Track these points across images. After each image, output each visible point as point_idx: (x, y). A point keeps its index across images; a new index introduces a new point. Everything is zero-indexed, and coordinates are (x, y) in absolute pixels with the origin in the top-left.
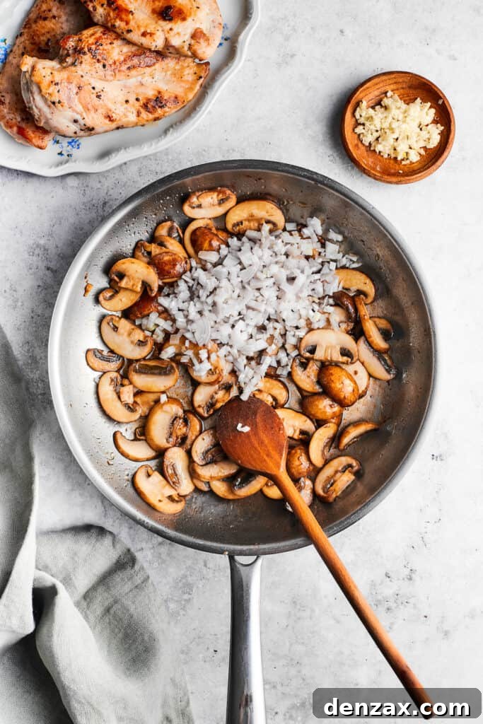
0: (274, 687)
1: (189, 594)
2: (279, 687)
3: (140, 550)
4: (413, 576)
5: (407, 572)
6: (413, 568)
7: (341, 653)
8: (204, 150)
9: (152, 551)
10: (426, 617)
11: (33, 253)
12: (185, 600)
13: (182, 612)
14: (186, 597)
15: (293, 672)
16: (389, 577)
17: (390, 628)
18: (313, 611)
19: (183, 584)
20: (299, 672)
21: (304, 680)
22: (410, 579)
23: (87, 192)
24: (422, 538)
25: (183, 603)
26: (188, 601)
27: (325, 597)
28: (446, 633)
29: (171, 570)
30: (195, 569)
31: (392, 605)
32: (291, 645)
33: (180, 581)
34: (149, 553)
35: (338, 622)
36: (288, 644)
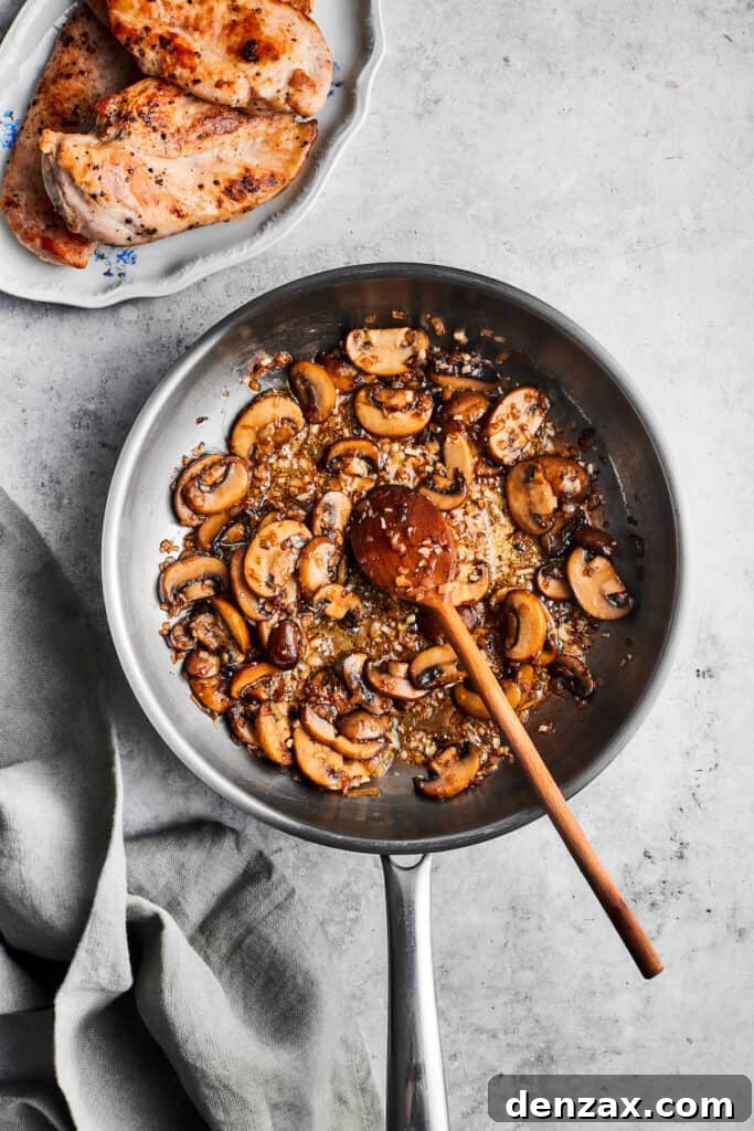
0: (494, 1036)
1: (357, 910)
2: (501, 1036)
3: (277, 852)
4: (686, 852)
5: (675, 847)
6: (685, 840)
7: (589, 976)
8: (320, 251)
9: (296, 851)
10: (709, 911)
11: (80, 424)
12: (352, 920)
13: (348, 939)
14: (352, 914)
15: (520, 1011)
16: (649, 857)
17: (658, 932)
18: (540, 917)
19: (347, 896)
20: (530, 1010)
21: (537, 1021)
22: (681, 857)
23: (153, 328)
24: (694, 794)
25: (348, 923)
26: (355, 921)
27: (559, 895)
28: (741, 933)
29: (326, 877)
30: (361, 872)
31: (659, 898)
32: (514, 971)
33: (341, 892)
34: (291, 855)
35: (581, 931)
36: (509, 970)
